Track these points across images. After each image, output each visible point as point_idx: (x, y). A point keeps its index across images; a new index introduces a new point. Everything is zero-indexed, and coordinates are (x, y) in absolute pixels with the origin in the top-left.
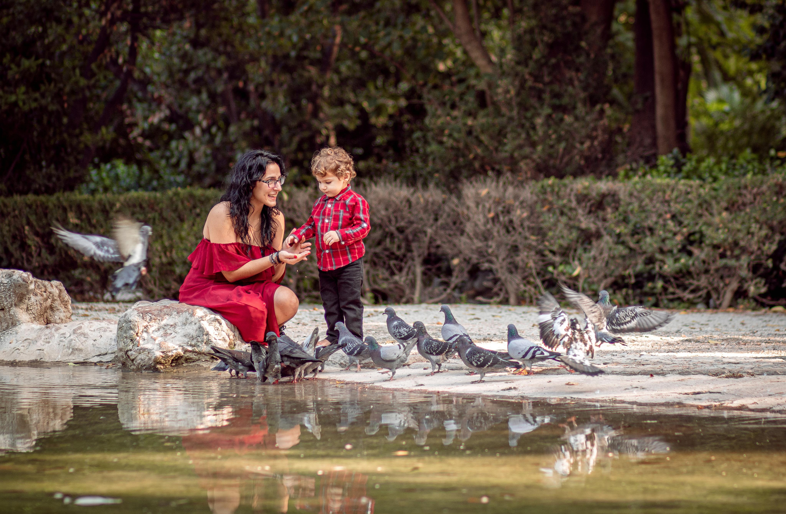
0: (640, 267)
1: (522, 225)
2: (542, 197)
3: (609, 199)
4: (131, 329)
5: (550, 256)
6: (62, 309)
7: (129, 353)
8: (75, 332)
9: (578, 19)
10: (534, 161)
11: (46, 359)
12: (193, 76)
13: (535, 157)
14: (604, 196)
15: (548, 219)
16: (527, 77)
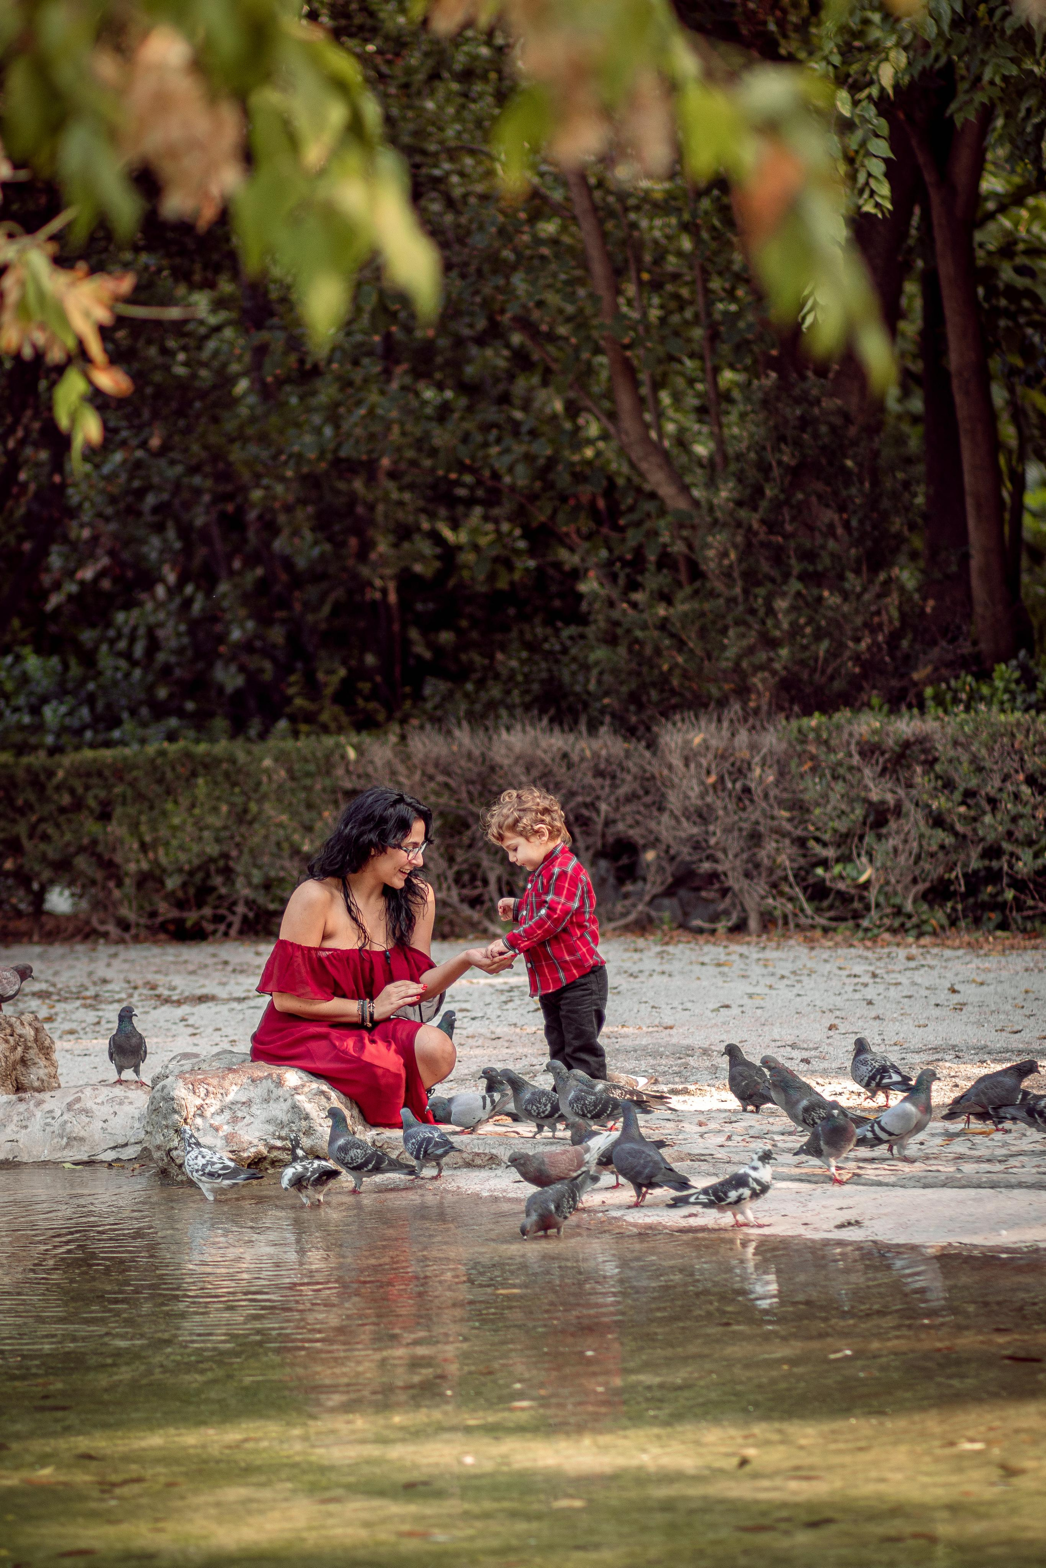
0: (975, 864)
1: (766, 796)
2: (799, 748)
3: (916, 748)
4: (175, 1111)
5: (818, 849)
6: (42, 1062)
7: (174, 1153)
8: (69, 1107)
9: (838, 421)
10: (774, 673)
11: (25, 1158)
12: (151, 500)
13: (777, 666)
14: (907, 745)
15: (812, 788)
16: (755, 526)
